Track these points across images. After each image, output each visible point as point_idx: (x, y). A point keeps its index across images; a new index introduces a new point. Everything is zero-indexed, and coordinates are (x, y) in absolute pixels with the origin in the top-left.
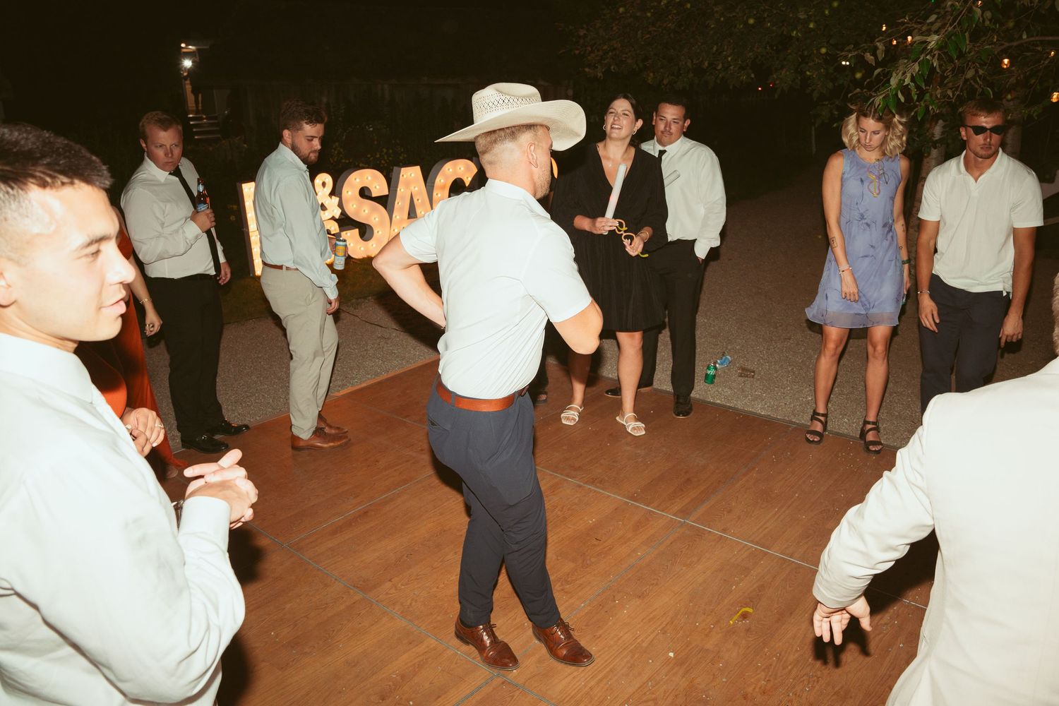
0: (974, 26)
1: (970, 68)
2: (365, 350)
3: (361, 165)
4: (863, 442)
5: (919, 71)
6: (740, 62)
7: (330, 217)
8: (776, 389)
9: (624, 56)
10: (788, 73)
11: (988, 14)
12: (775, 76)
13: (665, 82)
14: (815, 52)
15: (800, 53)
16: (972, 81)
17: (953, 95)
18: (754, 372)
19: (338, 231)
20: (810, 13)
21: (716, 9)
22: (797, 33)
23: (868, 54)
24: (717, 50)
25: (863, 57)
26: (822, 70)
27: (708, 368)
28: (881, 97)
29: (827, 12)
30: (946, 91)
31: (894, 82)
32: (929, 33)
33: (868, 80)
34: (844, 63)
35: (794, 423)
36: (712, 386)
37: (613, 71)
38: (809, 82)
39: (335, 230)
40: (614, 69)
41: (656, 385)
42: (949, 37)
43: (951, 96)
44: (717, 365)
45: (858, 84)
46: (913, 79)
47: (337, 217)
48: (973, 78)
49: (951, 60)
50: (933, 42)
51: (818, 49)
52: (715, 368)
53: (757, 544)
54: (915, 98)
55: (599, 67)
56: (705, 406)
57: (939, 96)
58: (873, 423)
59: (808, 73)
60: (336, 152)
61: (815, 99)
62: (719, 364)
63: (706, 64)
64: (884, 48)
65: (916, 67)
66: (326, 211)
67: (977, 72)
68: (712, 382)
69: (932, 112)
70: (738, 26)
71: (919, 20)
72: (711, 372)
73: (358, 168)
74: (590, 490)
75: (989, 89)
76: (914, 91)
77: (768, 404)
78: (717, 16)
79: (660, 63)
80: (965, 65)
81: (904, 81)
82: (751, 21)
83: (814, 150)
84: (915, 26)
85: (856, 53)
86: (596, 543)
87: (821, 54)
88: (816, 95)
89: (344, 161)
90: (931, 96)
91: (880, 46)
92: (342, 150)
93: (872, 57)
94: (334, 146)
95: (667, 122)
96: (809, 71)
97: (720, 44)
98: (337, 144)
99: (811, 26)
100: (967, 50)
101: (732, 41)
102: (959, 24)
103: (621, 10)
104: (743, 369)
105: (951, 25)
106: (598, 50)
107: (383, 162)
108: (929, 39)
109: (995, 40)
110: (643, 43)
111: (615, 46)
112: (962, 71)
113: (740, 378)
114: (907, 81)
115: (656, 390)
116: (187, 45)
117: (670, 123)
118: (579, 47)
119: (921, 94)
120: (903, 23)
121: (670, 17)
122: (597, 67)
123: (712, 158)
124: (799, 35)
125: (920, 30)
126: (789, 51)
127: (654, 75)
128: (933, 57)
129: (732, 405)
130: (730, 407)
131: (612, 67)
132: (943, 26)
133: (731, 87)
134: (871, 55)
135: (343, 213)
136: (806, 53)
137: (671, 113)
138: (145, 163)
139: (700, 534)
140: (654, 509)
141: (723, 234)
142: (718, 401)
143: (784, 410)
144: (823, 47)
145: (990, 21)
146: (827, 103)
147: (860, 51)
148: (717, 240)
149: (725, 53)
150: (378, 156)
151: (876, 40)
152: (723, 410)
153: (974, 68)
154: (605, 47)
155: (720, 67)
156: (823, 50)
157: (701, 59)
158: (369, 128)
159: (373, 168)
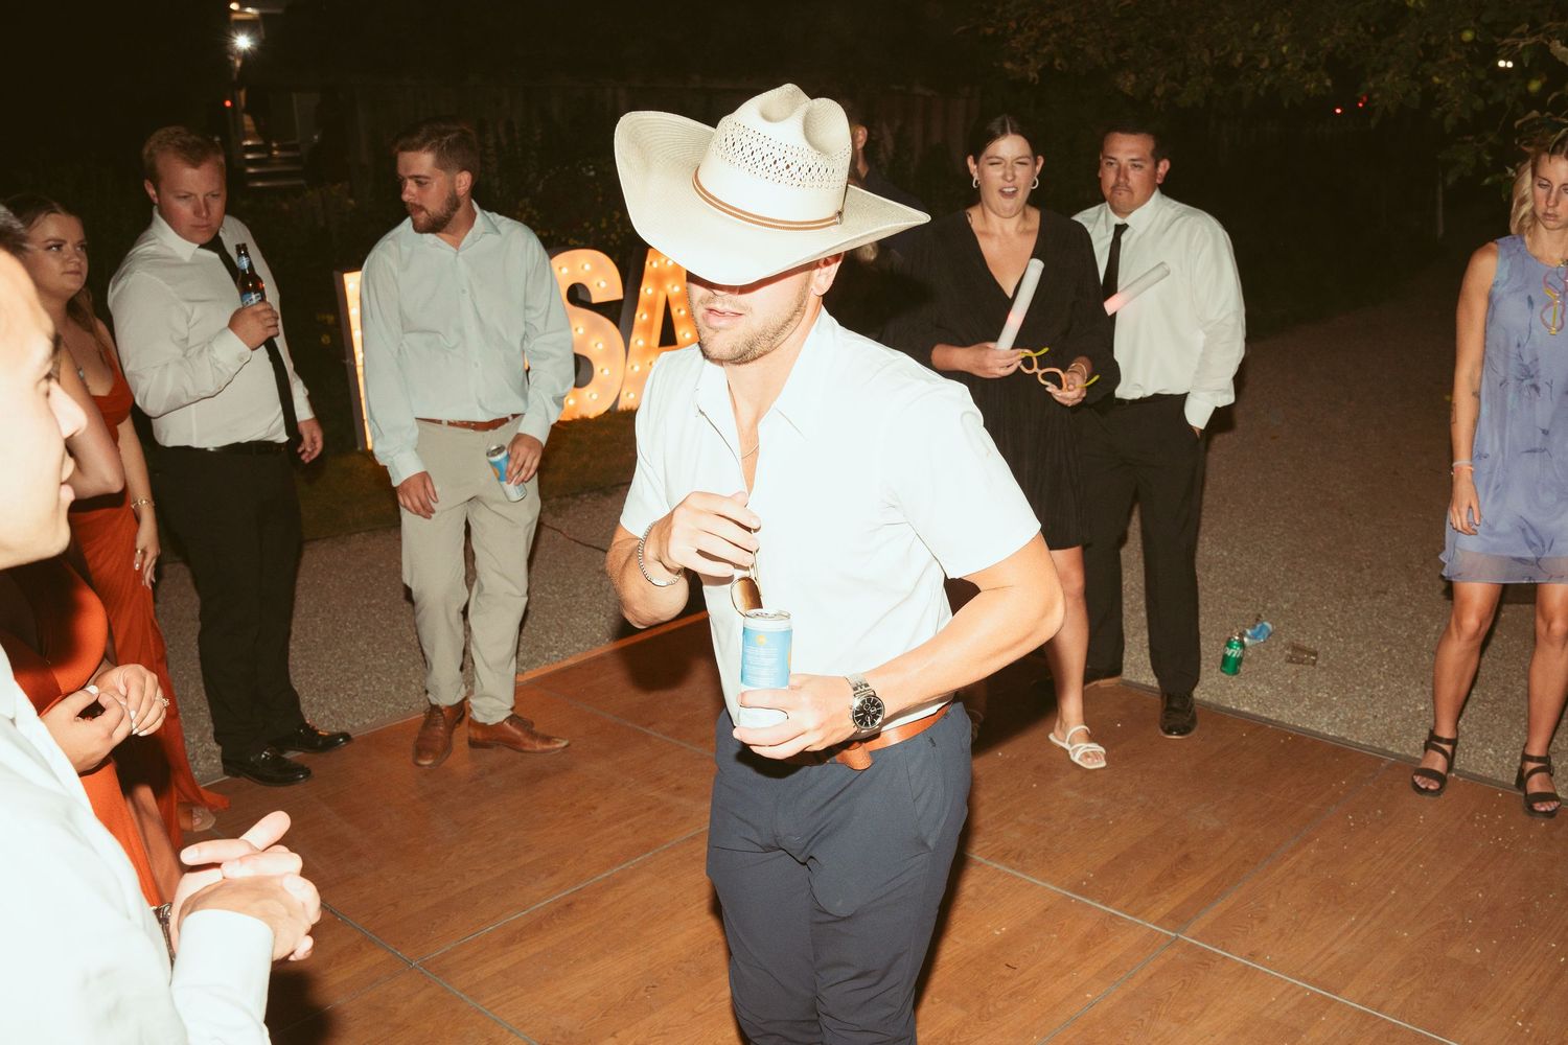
2: (574, 596)
4: (1522, 794)
6: (1304, 56)
8: (1357, 688)
9: (1082, 39)
10: (1397, 79)
12: (1371, 85)
13: (1159, 91)
14: (1451, 37)
15: (1422, 40)
18: (1315, 654)
23: (1558, 42)
24: (1260, 32)
26: (1464, 74)
27: (1229, 644)
33: (1555, 94)
34: (1502, 64)
35: (1392, 754)
36: (1234, 678)
37: (1059, 68)
38: (1438, 96)
40: (1060, 65)
41: (1128, 673)
44: (1246, 640)
45: (1536, 102)
51: (1458, 32)
52: (1242, 645)
53: (1315, 982)
55: (1032, 60)
56: (1222, 717)
58: (1539, 759)
59: (1436, 80)
61: (1448, 131)
62: (1249, 637)
68: (1236, 672)
72: (1234, 652)
73: (565, 247)
74: (998, 873)
77: (1342, 716)
79: (1149, 55)
83: (1441, 231)
85: (1534, 40)
86: (1007, 972)
87: (1463, 43)
88: (1450, 121)
92: (535, 213)
94: (521, 205)
95: (1120, 165)
96: (1437, 74)
97: (1266, 20)
98: (527, 200)
101: (1290, 14)
104: (1296, 648)
106: (1031, 28)
110: (1117, 15)
111: (1064, 20)
113: (1289, 666)
115: (1128, 684)
117: (1126, 170)
118: (994, 22)
122: (1027, 61)
123: (1215, 236)
124: (1422, 3)
126: (1401, 36)
127: (1138, 78)
129: (1272, 716)
130: (1269, 721)
131: (1057, 62)
133: (1286, 105)
136: (1433, 41)
137: (1127, 150)
138: (154, 225)
139: (1205, 961)
140: (1119, 910)
141: (1239, 380)
142: (1247, 709)
143: (1372, 728)
144: (1468, 27)
146: (1470, 138)
147: (1541, 35)
148: (1226, 392)
149: (1275, 38)
150: (604, 225)
152: (1256, 725)
154: (1045, 22)
155: (1265, 64)
156: (1468, 36)
157: (1229, 48)
158: (590, 170)
159: (595, 247)
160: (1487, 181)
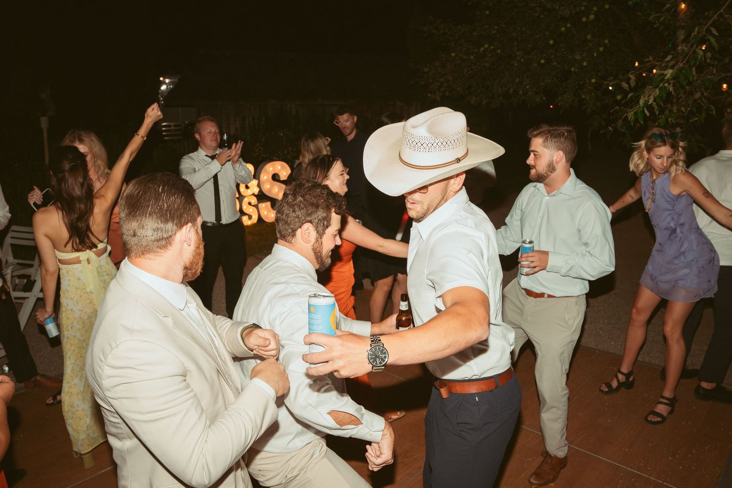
0: (698, 63)
1: (697, 92)
3: (274, 158)
5: (659, 94)
6: (535, 89)
7: (252, 193)
9: (455, 85)
10: (569, 96)
11: (709, 55)
12: (560, 98)
13: (484, 103)
14: (588, 81)
15: (577, 82)
16: (699, 101)
17: (686, 111)
19: (256, 203)
20: (584, 56)
21: (518, 54)
22: (574, 69)
23: (624, 83)
24: (519, 81)
25: (620, 85)
26: (593, 94)
28: (632, 113)
29: (595, 54)
30: (680, 108)
31: (642, 102)
32: (666, 68)
33: (624, 100)
34: (610, 88)
38: (584, 102)
39: (255, 202)
42: (680, 70)
43: (684, 111)
45: (618, 103)
46: (655, 100)
47: (256, 193)
48: (700, 98)
49: (682, 87)
50: (669, 75)
51: (590, 80)
54: (657, 113)
55: (438, 93)
57: (675, 111)
59: (583, 96)
60: (258, 149)
61: (588, 114)
63: (512, 91)
64: (635, 78)
65: (657, 91)
66: (249, 189)
67: (702, 94)
69: (670, 122)
70: (533, 65)
71: (659, 59)
73: (272, 160)
75: (712, 106)
76: (656, 108)
78: (518, 58)
79: (480, 90)
80: (694, 90)
81: (648, 101)
82: (543, 61)
84: (656, 63)
85: (615, 82)
87: (592, 83)
88: (589, 111)
89: (262, 155)
90: (670, 111)
91: (632, 77)
92: (260, 149)
93: (626, 85)
94: (256, 146)
96: (584, 94)
97: (521, 77)
98: (258, 144)
99: (585, 64)
100: (695, 80)
101: (529, 75)
102: (687, 62)
103: (453, 54)
105: (682, 62)
106: (437, 82)
107: (289, 156)
108: (665, 72)
109: (714, 72)
110: (468, 77)
111: (449, 79)
112: (691, 93)
114: (651, 101)
116: (165, 78)
118: (424, 80)
119: (662, 111)
120: (648, 62)
121: (486, 59)
124: (576, 70)
125: (660, 66)
126: (570, 81)
128: (669, 84)
131: (447, 93)
132: (677, 63)
133: (529, 106)
134: (626, 84)
135: (261, 191)
136: (581, 82)
144: (593, 78)
145: (711, 59)
146: (597, 116)
147: (618, 81)
149: (524, 83)
150: (286, 152)
151: (630, 73)
153: (700, 91)
154: (442, 80)
155: (521, 93)
156: (593, 81)
157: (508, 87)
158: (280, 133)
159: (282, 161)
160: (602, 132)
